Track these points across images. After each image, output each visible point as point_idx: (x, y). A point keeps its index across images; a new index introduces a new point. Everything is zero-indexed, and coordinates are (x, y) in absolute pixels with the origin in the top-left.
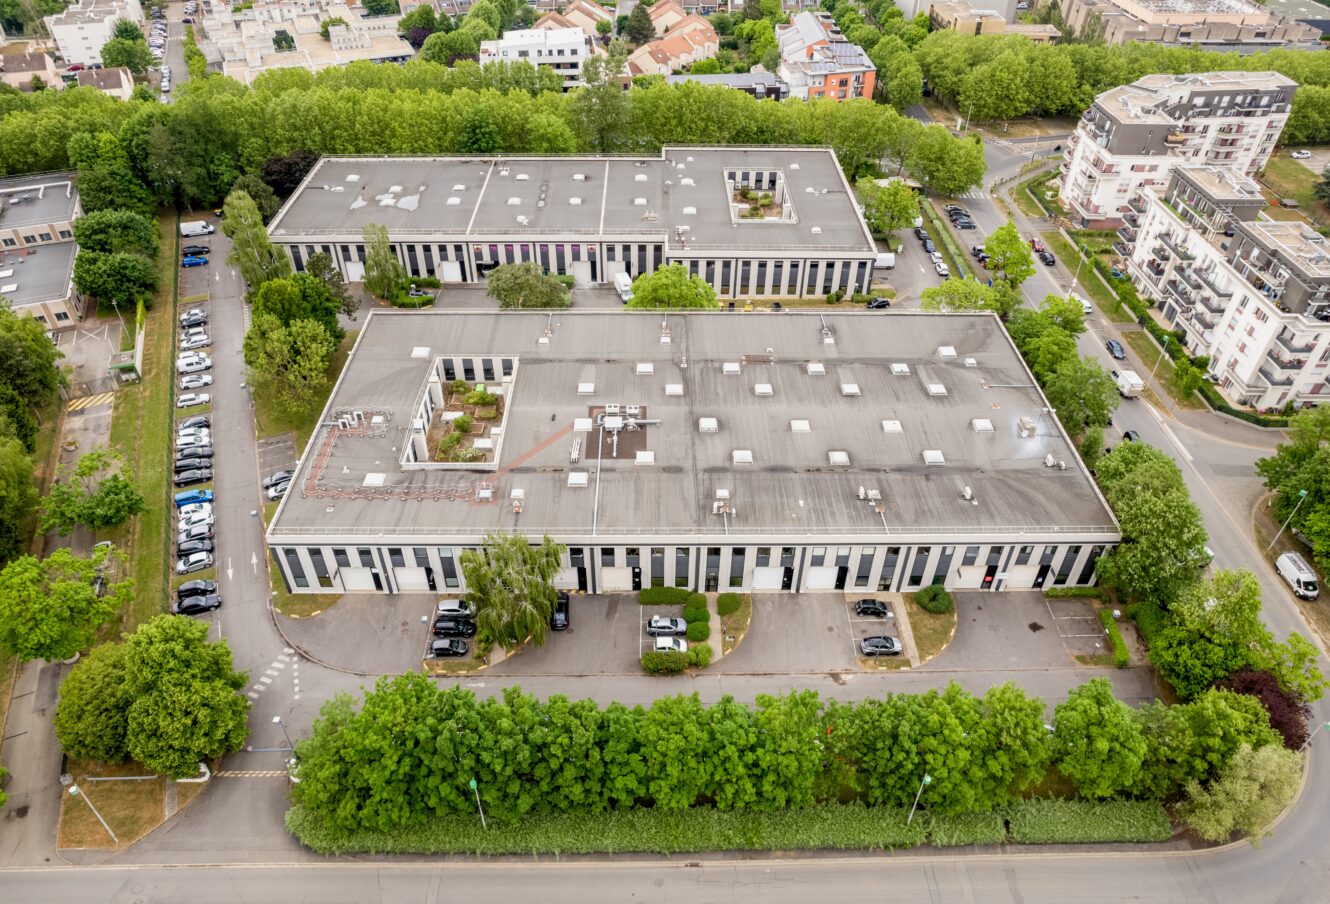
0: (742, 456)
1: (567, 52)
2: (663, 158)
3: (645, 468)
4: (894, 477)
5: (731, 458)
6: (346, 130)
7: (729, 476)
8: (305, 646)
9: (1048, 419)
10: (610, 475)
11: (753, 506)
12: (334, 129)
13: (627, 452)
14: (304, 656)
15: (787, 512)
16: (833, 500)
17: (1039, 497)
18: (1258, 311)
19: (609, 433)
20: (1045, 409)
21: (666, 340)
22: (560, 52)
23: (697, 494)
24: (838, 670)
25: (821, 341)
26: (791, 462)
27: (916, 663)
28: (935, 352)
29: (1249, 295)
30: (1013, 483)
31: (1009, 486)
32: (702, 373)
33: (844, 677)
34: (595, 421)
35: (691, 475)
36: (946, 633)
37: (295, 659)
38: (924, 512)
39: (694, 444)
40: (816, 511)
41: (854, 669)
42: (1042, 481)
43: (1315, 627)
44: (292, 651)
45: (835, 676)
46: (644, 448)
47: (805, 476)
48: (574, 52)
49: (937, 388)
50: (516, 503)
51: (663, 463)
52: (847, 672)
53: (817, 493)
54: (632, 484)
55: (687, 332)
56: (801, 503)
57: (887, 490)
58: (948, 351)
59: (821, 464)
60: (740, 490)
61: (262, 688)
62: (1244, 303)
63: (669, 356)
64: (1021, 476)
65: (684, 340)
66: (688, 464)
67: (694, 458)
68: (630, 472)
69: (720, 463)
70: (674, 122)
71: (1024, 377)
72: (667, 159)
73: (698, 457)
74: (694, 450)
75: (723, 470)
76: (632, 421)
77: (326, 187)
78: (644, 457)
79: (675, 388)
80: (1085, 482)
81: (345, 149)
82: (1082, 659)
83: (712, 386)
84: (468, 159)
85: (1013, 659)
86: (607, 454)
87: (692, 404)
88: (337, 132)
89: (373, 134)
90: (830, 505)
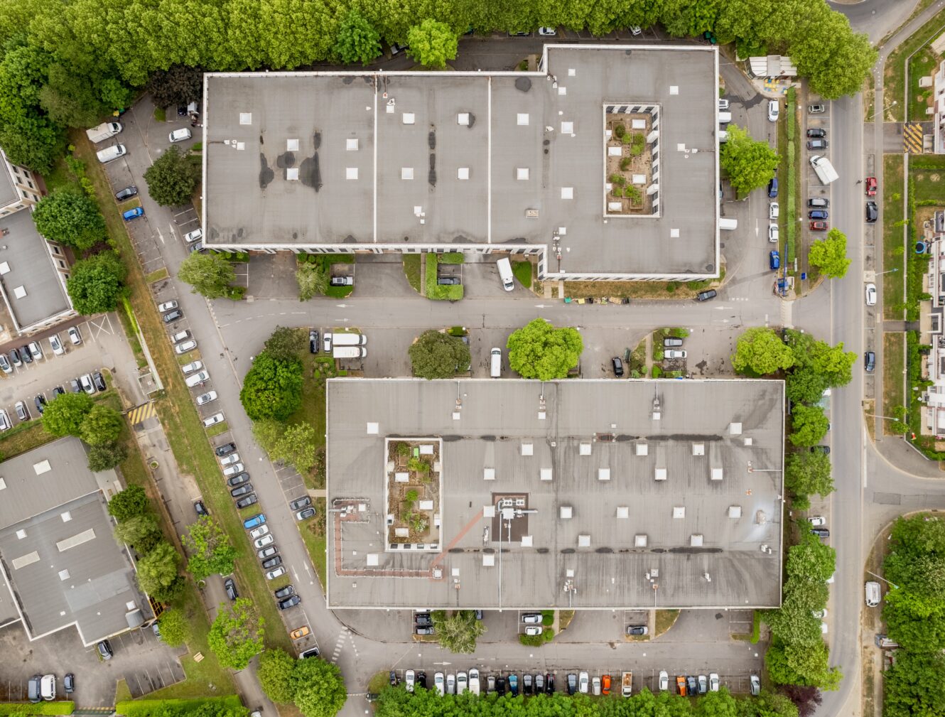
0: (585, 542)
2: (545, 73)
3: (527, 549)
4: (670, 556)
5: (577, 541)
7: (575, 556)
8: (352, 626)
9: (778, 505)
10: (507, 555)
11: (586, 583)
13: (517, 538)
14: (353, 631)
15: (604, 588)
16: (631, 577)
17: (747, 576)
19: (506, 521)
20: (780, 497)
21: (542, 416)
23: (556, 573)
24: (614, 641)
25: (651, 416)
26: (612, 544)
27: (652, 638)
28: (727, 428)
30: (736, 563)
31: (733, 566)
32: (565, 453)
33: (617, 645)
34: (497, 509)
35: (553, 556)
36: (672, 620)
37: (350, 633)
38: (679, 587)
39: (556, 529)
40: (620, 588)
41: (622, 640)
42: (753, 562)
43: (862, 621)
44: (346, 628)
45: (612, 644)
46: (526, 534)
47: (618, 556)
49: (717, 474)
50: (456, 581)
51: (538, 546)
52: (618, 642)
53: (623, 571)
54: (519, 563)
55: (557, 405)
56: (613, 580)
57: (663, 570)
58: (736, 429)
59: (629, 546)
60: (580, 569)
61: (339, 650)
63: (543, 433)
64: (743, 557)
65: (555, 414)
66: (551, 547)
67: (556, 543)
68: (518, 553)
69: (571, 546)
71: (779, 460)
72: (549, 74)
73: (558, 541)
74: (556, 535)
75: (571, 551)
76: (520, 512)
77: (226, 141)
78: (527, 541)
79: (547, 474)
80: (778, 564)
82: (735, 637)
83: (571, 470)
85: (701, 635)
86: (505, 539)
87: (557, 491)
90: (629, 582)
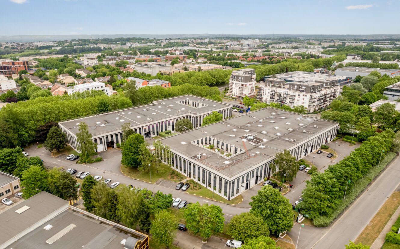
1: (100, 87)
6: (62, 113)
7: (282, 137)
11: (295, 139)
12: (59, 113)
15: (300, 138)
16: (302, 134)
18: (303, 95)
19: (252, 139)
22: (98, 87)
23: (284, 141)
26: (285, 133)
28: (271, 114)
29: (299, 93)
39: (268, 136)
46: (262, 139)
48: (102, 87)
49: (283, 117)
50: (261, 154)
51: (270, 140)
53: (298, 134)
60: (288, 138)
62: (299, 95)
70: (151, 95)
76: (252, 136)
77: (75, 127)
78: (265, 140)
80: (323, 120)
81: (64, 119)
83: (251, 128)
84: (107, 113)
86: (259, 142)
88: (60, 113)
89: (72, 112)
